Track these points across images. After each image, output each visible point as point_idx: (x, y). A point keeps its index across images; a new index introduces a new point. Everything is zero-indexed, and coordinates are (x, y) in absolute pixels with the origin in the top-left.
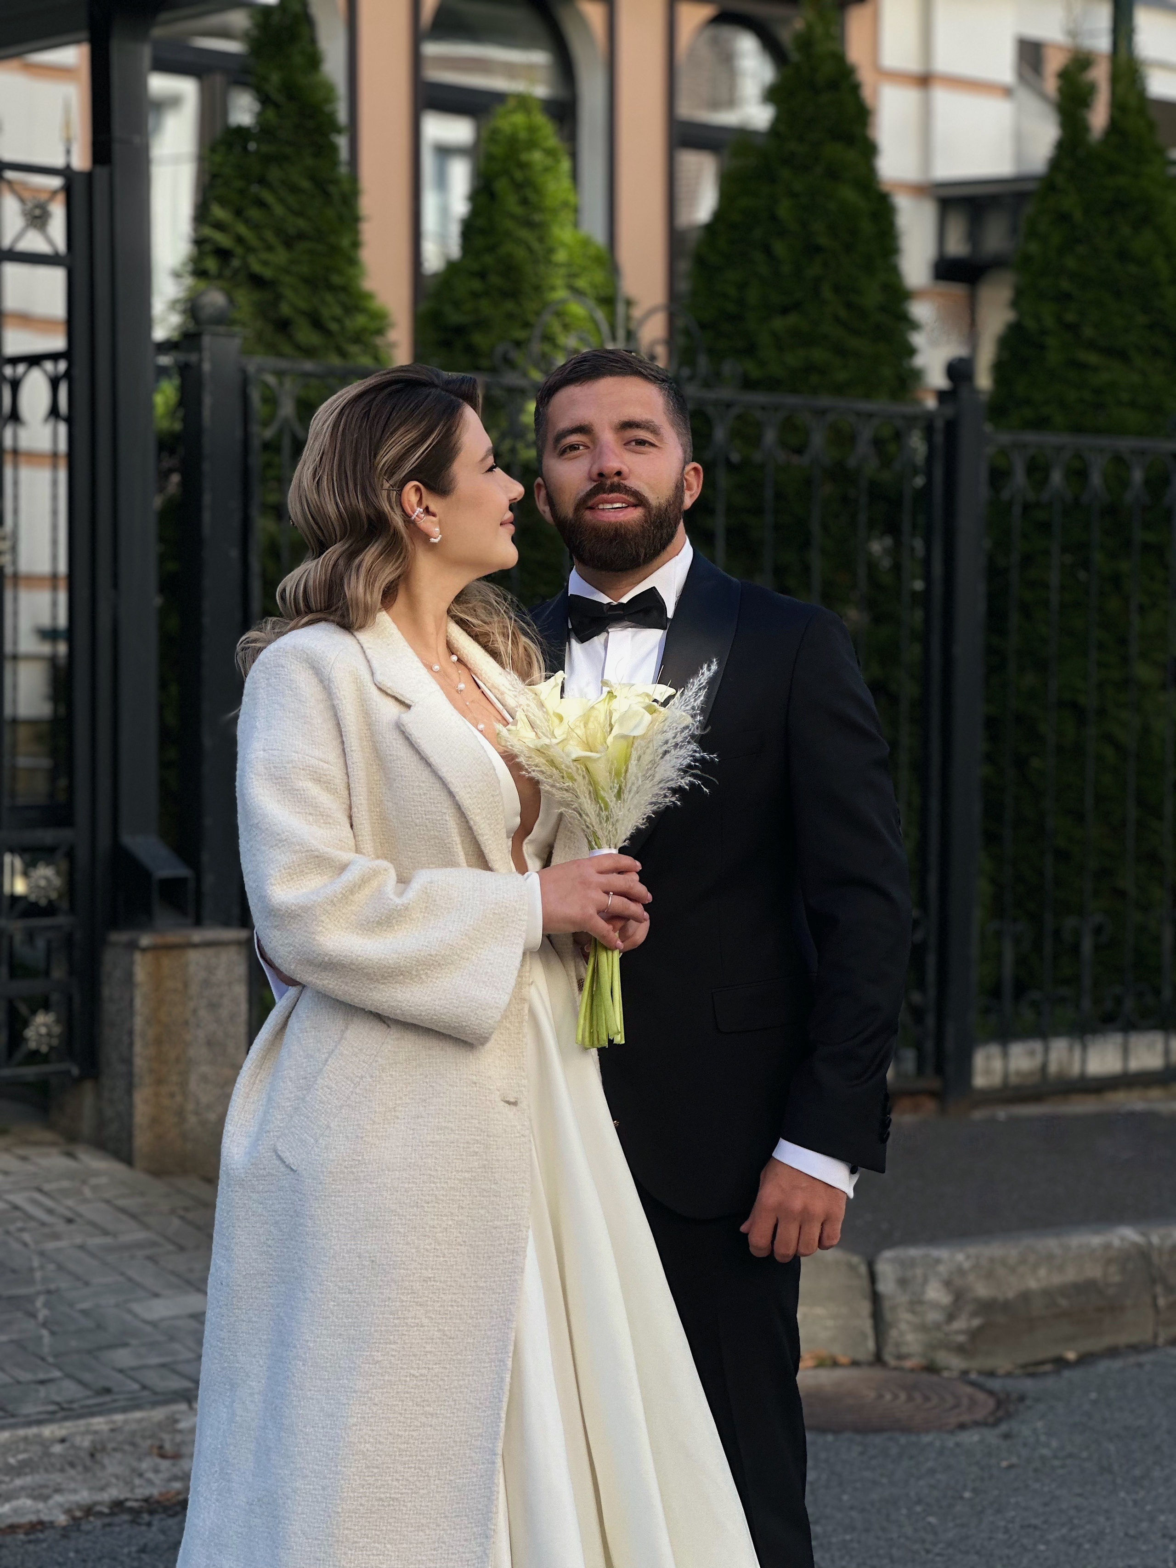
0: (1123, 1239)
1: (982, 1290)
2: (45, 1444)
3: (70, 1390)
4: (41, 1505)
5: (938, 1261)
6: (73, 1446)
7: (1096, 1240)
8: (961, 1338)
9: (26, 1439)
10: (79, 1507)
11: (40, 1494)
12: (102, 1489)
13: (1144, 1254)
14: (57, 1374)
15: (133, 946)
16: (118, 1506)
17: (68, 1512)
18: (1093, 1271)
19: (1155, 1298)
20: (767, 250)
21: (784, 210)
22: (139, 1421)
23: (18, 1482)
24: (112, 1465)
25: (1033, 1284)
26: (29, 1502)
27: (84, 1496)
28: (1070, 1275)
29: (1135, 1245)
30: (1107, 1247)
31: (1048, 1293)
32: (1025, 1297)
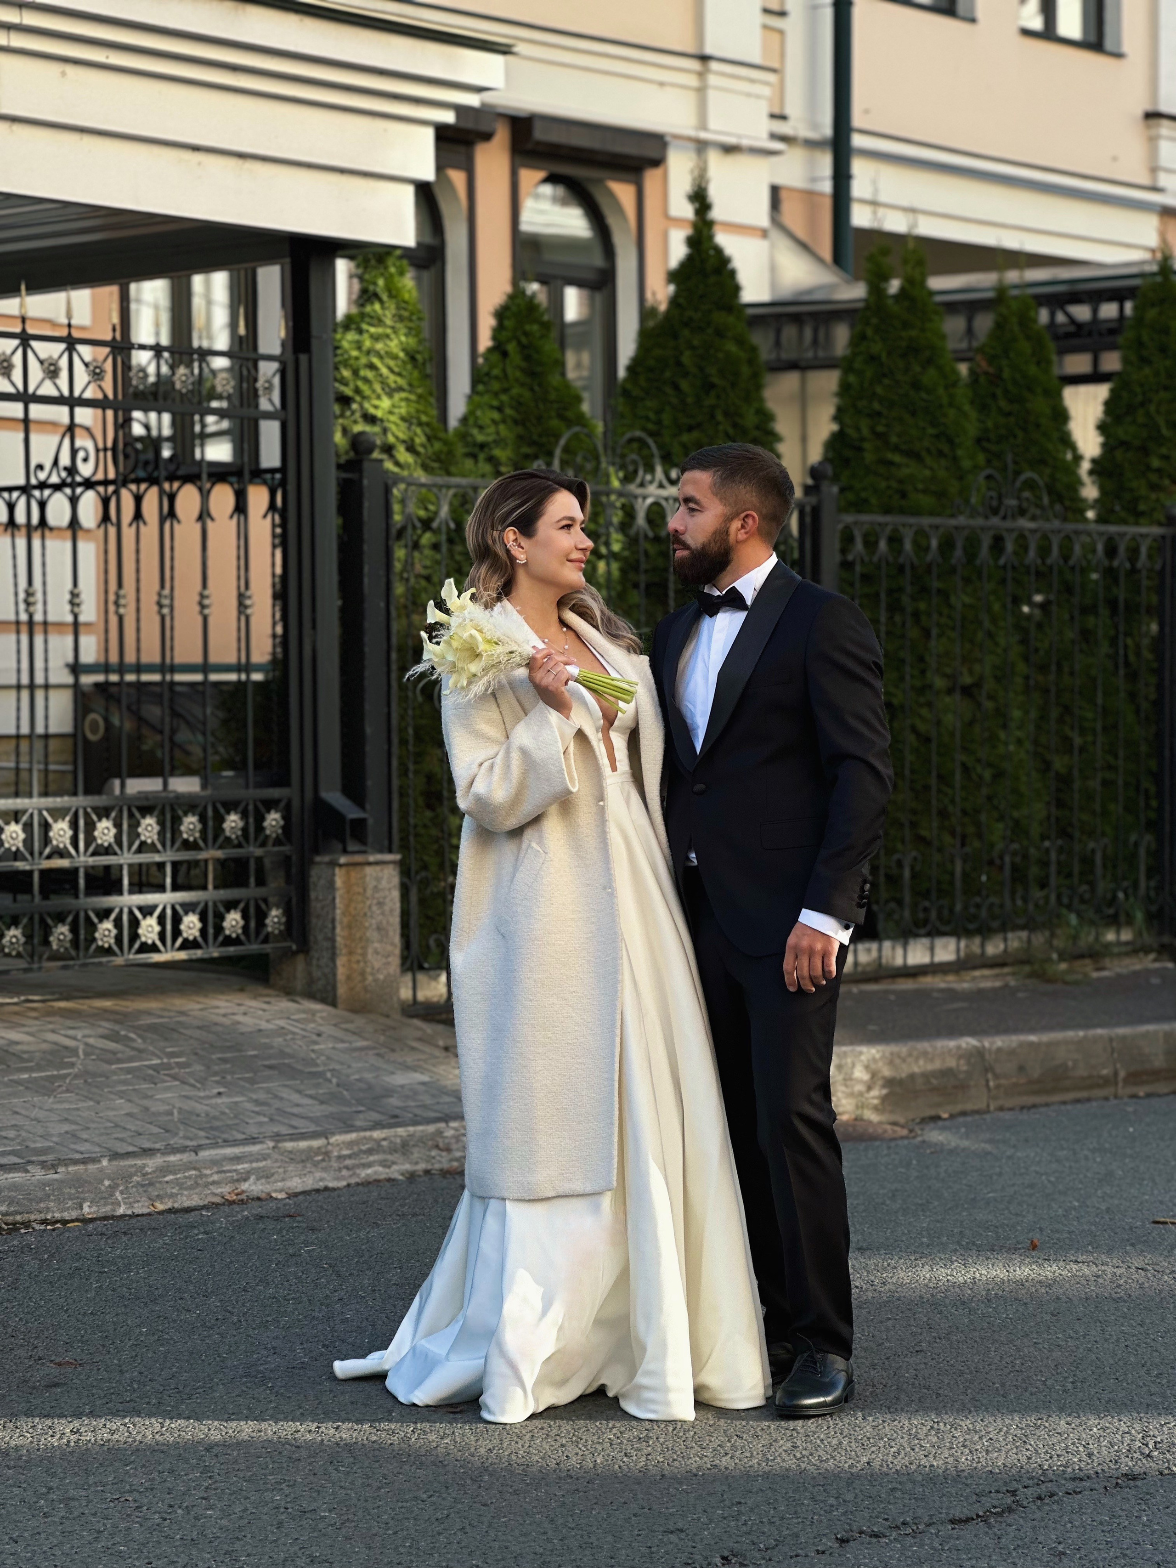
0: (967, 1043)
1: (887, 1072)
2: (378, 1142)
3: (375, 1116)
4: (387, 1170)
5: (861, 1053)
6: (391, 1142)
7: (952, 1044)
8: (876, 1102)
9: (365, 1138)
10: (407, 1172)
11: (385, 1164)
12: (417, 1163)
13: (980, 1053)
14: (361, 1108)
15: (334, 864)
16: (427, 1172)
17: (402, 1174)
18: (951, 1063)
19: (987, 1081)
20: (676, 387)
21: (687, 358)
22: (422, 1131)
23: (371, 1158)
24: (416, 1154)
25: (916, 1069)
26: (380, 1169)
27: (407, 1167)
28: (937, 1065)
29: (975, 1047)
30: (959, 1047)
31: (926, 1076)
32: (912, 1077)
